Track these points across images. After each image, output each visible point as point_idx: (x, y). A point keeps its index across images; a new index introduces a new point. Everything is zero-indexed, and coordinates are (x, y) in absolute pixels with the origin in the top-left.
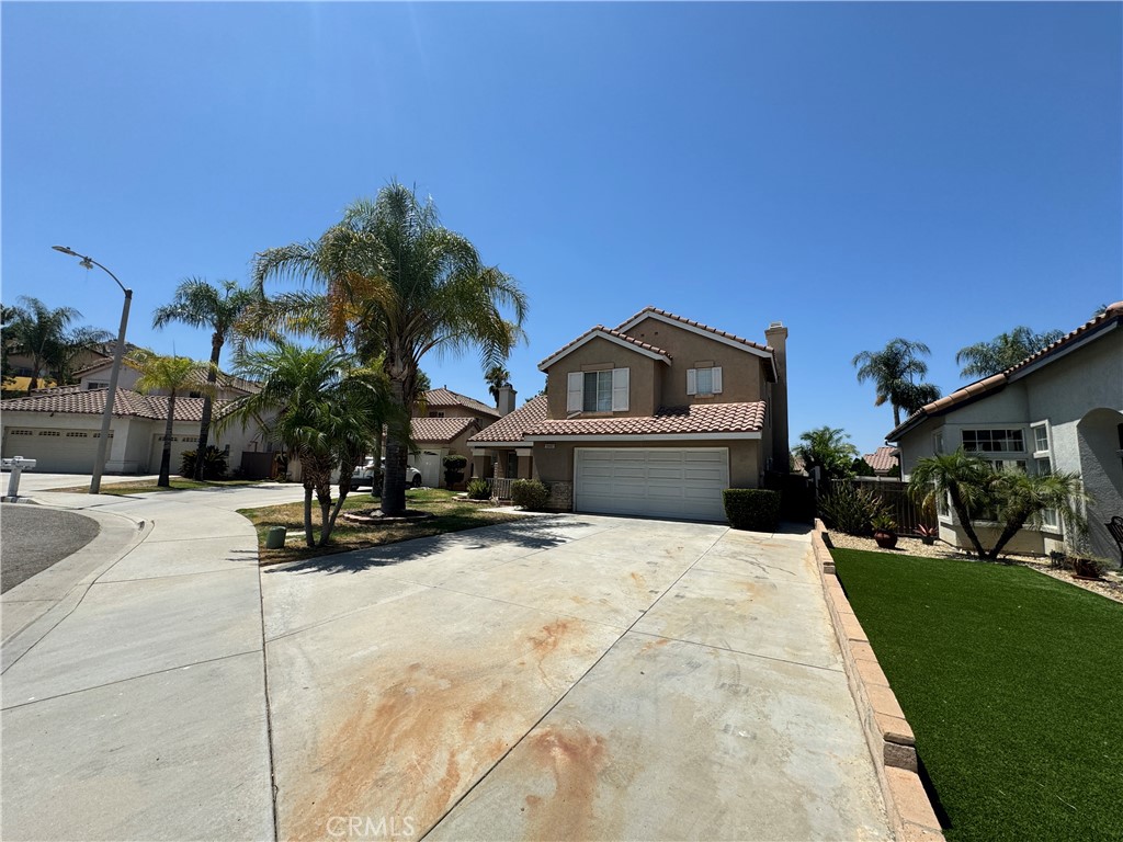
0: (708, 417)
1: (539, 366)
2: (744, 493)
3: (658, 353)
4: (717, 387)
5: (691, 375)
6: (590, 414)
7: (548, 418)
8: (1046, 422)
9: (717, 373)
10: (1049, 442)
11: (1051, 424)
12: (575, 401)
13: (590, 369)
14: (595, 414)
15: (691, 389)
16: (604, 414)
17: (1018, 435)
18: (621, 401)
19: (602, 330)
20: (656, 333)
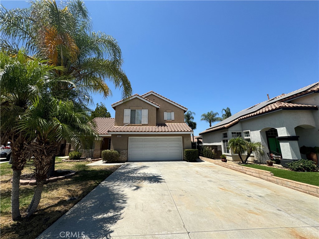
0: (172, 127)
1: (112, 105)
2: (192, 150)
3: (158, 106)
4: (173, 118)
5: (165, 114)
6: (133, 125)
7: (115, 125)
8: (249, 131)
9: (173, 114)
10: (250, 135)
11: (251, 131)
12: (127, 119)
13: (133, 108)
14: (135, 125)
15: (165, 118)
16: (139, 124)
17: (240, 133)
18: (145, 121)
19: (138, 95)
20: (154, 100)
